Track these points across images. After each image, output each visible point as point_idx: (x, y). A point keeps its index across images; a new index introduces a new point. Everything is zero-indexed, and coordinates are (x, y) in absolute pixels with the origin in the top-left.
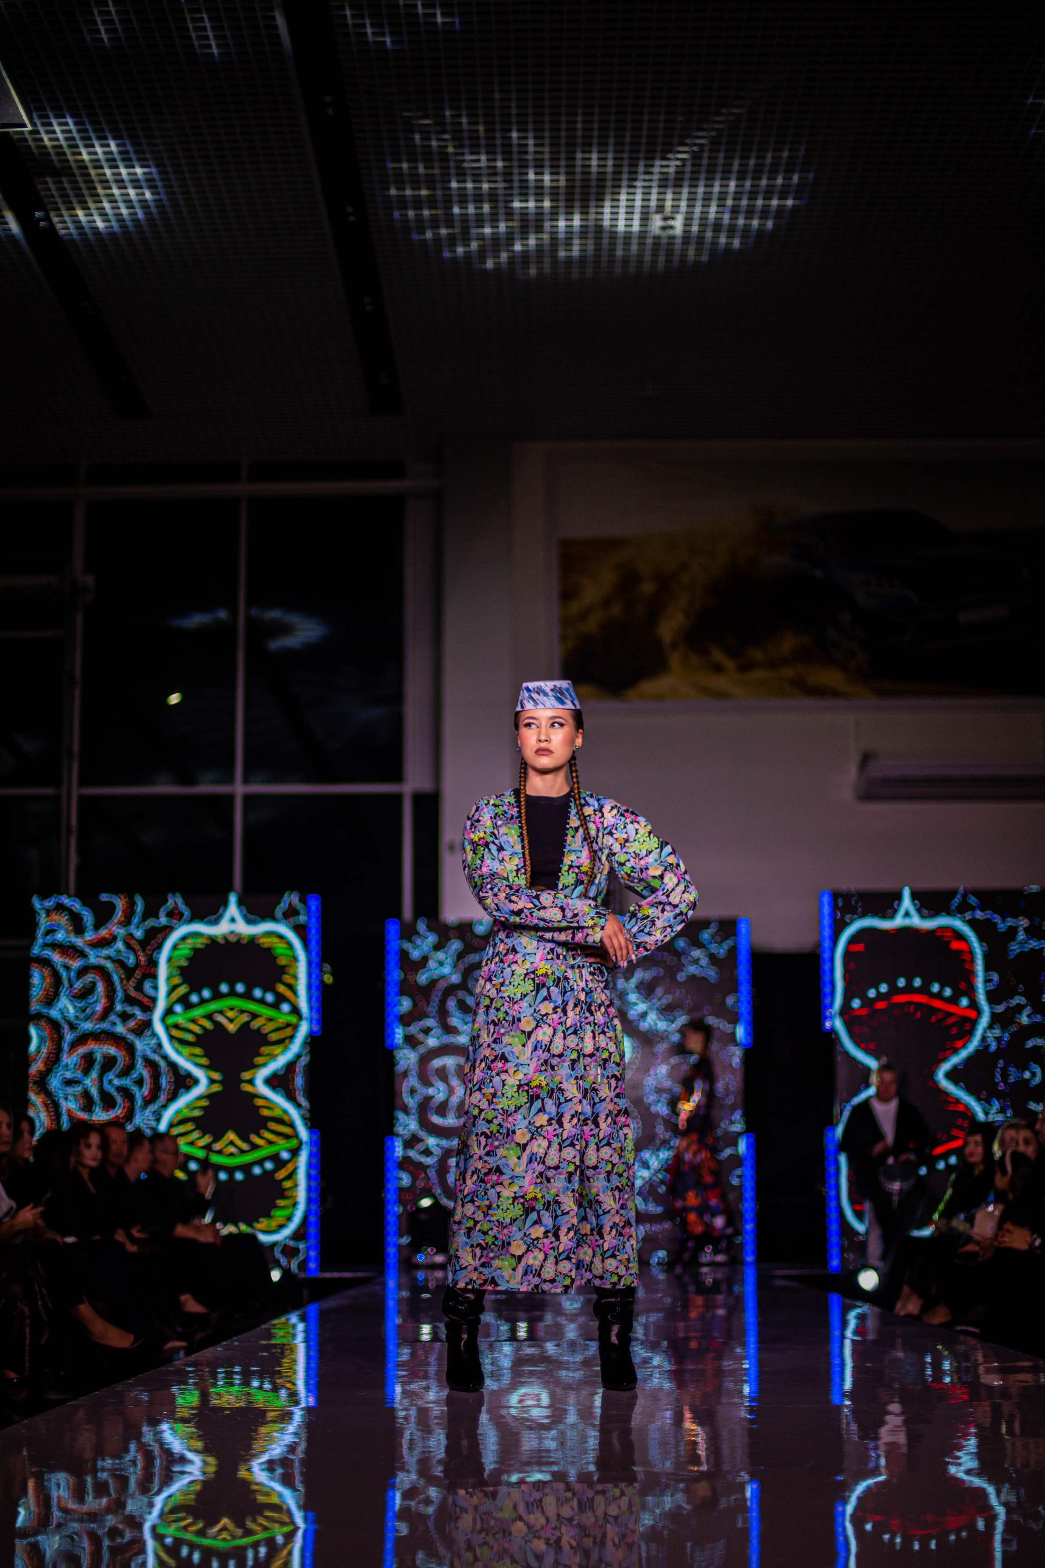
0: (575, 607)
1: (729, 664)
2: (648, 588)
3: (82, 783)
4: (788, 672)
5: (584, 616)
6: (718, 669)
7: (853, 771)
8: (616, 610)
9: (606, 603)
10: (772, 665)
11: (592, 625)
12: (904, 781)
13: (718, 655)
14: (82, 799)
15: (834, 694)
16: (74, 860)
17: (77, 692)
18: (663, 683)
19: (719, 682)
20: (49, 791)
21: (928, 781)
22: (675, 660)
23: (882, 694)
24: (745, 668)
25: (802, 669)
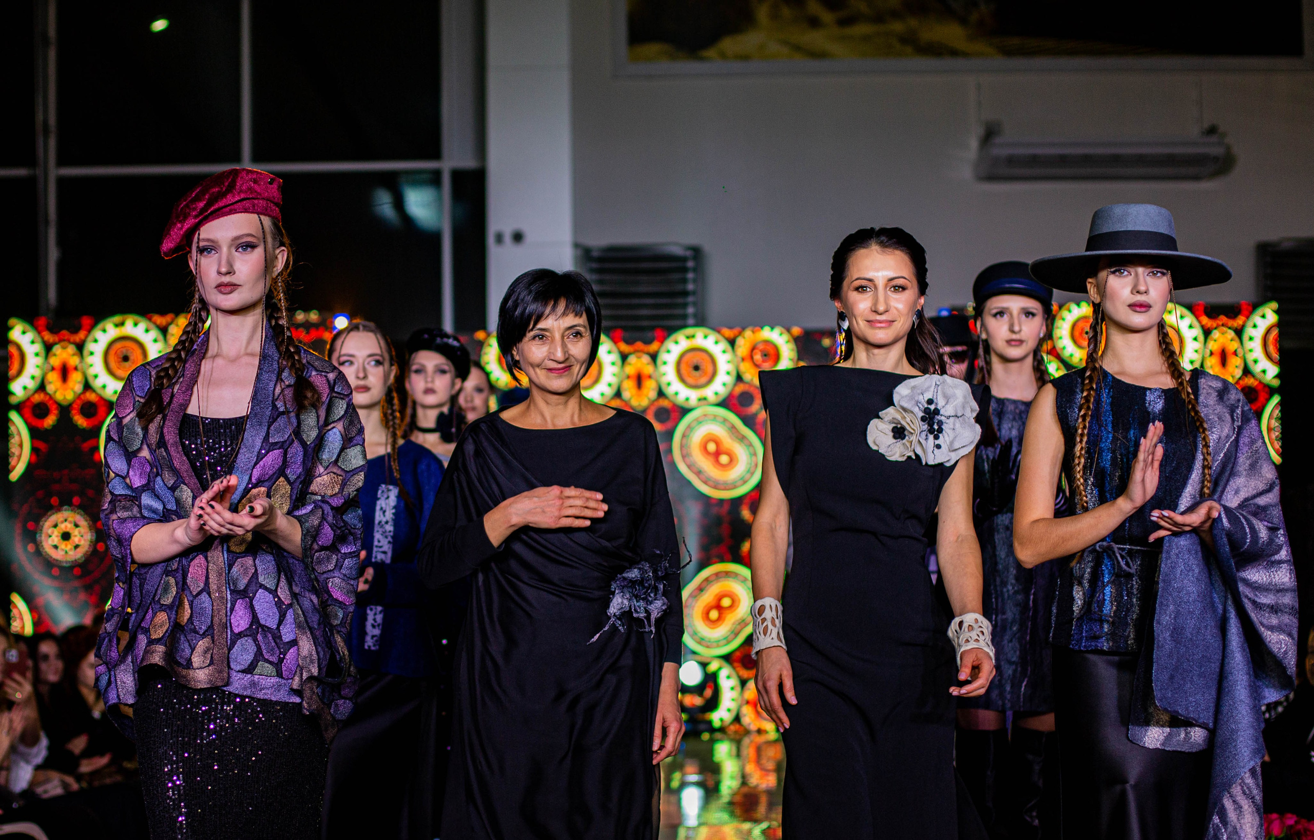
1: (827, 17)
3: (62, 162)
4: (897, 27)
6: (814, 23)
7: (974, 144)
10: (878, 19)
12: (1034, 160)
13: (815, 7)
14: (62, 182)
15: (954, 53)
16: (53, 254)
17: (52, 54)
18: (749, 40)
19: (816, 38)
20: (21, 172)
21: (1063, 160)
22: (762, 13)
23: (1008, 52)
24: (845, 22)
25: (913, 22)
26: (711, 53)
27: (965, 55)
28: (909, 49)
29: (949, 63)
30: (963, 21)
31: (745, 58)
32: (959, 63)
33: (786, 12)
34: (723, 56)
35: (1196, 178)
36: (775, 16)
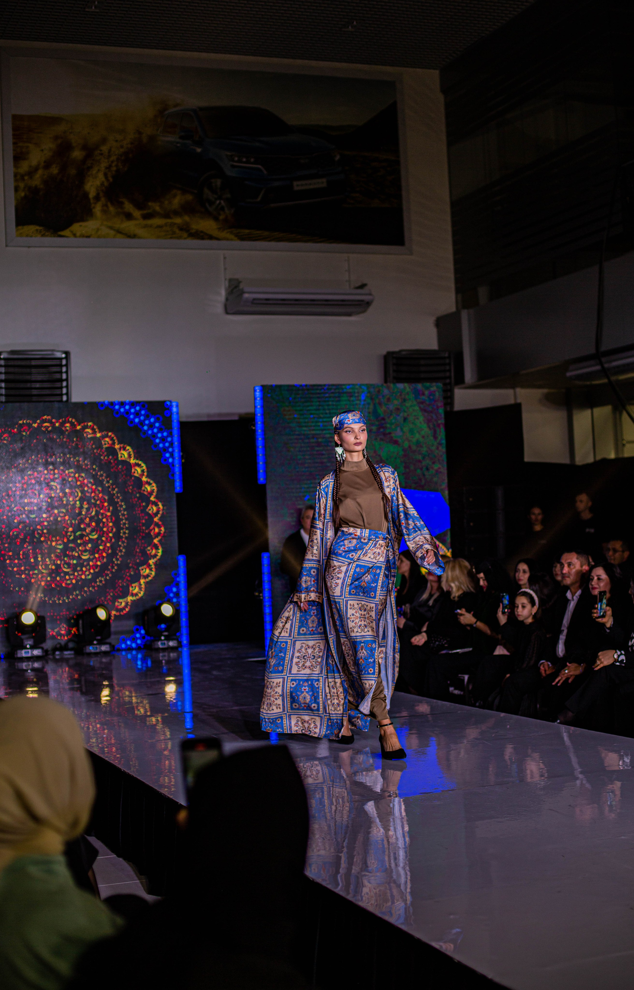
0: (25, 167)
1: (137, 213)
2: (77, 154)
4: (178, 220)
5: (31, 173)
6: (129, 216)
7: (223, 293)
8: (55, 170)
9: (47, 165)
10: (167, 215)
11: (37, 181)
13: (128, 207)
15: (211, 237)
18: (90, 225)
19: (130, 226)
22: (97, 209)
23: (242, 238)
24: (146, 217)
25: (187, 218)
26: (66, 232)
27: (217, 239)
28: (185, 235)
29: (207, 242)
30: (216, 219)
31: (88, 237)
32: (214, 243)
33: (112, 209)
34: (75, 235)
35: (349, 314)
36: (105, 211)
